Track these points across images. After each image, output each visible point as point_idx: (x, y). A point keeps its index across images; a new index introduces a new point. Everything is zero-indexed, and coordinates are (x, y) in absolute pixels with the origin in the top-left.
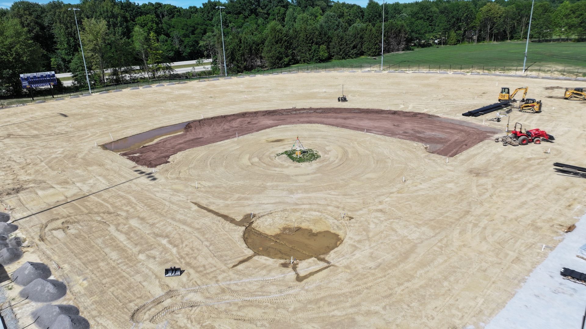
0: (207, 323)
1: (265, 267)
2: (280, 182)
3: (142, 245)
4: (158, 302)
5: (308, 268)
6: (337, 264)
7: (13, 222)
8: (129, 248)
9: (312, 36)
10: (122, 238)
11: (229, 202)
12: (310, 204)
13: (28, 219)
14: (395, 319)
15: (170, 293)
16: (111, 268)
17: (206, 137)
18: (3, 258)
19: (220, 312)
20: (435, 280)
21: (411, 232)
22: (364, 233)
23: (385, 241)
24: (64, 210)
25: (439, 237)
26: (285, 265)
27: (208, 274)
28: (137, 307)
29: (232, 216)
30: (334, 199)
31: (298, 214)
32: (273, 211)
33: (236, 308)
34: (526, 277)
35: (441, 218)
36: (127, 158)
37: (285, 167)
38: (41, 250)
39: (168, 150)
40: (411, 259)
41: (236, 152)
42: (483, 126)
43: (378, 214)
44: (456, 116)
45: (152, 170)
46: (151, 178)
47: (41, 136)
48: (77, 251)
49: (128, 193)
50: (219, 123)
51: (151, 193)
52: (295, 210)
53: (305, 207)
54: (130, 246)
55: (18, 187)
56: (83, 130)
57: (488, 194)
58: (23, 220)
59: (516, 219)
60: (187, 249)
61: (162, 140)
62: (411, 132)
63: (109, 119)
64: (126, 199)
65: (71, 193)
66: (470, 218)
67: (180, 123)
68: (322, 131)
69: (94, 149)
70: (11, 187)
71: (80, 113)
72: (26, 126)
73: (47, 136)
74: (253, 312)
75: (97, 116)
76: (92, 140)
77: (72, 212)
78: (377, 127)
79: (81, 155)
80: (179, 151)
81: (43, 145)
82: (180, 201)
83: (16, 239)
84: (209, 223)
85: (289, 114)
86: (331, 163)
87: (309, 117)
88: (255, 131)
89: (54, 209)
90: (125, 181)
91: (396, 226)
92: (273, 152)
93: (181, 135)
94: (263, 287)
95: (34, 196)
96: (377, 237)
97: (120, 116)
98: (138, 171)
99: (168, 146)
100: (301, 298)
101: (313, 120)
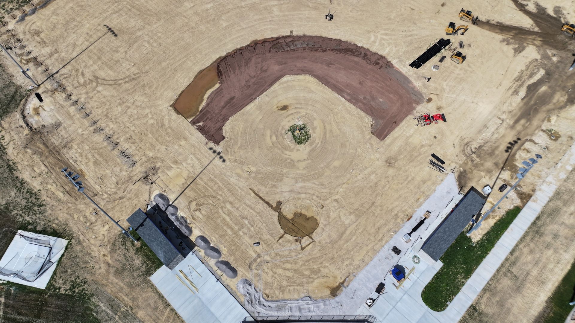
1: (289, 241)
2: (290, 168)
3: (238, 225)
4: (255, 260)
5: (305, 242)
6: (316, 241)
10: (228, 219)
11: (267, 190)
12: (306, 193)
15: (259, 256)
16: (231, 240)
17: (237, 95)
19: (277, 266)
20: (349, 251)
21: (347, 219)
22: (328, 219)
23: (335, 225)
24: (190, 193)
25: (357, 223)
26: (297, 241)
27: (269, 245)
28: (249, 263)
29: (271, 202)
30: (316, 189)
31: (300, 202)
32: (289, 199)
33: (282, 264)
34: (380, 250)
35: (361, 208)
36: (197, 129)
37: (292, 150)
38: (198, 227)
39: (218, 117)
40: (343, 238)
41: (261, 126)
42: (415, 90)
43: (335, 204)
44: (405, 66)
45: (218, 148)
46: (222, 160)
47: (120, 82)
48: (213, 228)
49: (215, 177)
50: (240, 67)
51: (227, 178)
52: (299, 199)
53: (303, 196)
54: (233, 225)
55: (153, 165)
56: (145, 73)
57: (388, 186)
58: (176, 202)
59: (392, 210)
60: (257, 229)
61: (208, 98)
62: (368, 97)
63: (153, 46)
64: (216, 183)
65: (185, 174)
66: (373, 208)
67: (211, 64)
68: (312, 92)
69: (171, 112)
70: (149, 166)
71: (122, 28)
72: (96, 58)
73: (124, 83)
74: (288, 266)
75: (140, 36)
76: (161, 95)
77: (195, 195)
78: (348, 86)
79: (166, 122)
80: (225, 119)
81: (132, 101)
82: (244, 187)
83: (182, 217)
84: (262, 209)
85: (289, 49)
86: (316, 146)
87: (303, 58)
88: (268, 87)
89: (185, 191)
90: (208, 163)
91: (341, 214)
92: (283, 128)
93: (219, 89)
94: (290, 253)
95: (168, 177)
96: (333, 222)
97: (160, 41)
98: (211, 149)
99: (217, 111)
100: (303, 259)
101: (306, 65)
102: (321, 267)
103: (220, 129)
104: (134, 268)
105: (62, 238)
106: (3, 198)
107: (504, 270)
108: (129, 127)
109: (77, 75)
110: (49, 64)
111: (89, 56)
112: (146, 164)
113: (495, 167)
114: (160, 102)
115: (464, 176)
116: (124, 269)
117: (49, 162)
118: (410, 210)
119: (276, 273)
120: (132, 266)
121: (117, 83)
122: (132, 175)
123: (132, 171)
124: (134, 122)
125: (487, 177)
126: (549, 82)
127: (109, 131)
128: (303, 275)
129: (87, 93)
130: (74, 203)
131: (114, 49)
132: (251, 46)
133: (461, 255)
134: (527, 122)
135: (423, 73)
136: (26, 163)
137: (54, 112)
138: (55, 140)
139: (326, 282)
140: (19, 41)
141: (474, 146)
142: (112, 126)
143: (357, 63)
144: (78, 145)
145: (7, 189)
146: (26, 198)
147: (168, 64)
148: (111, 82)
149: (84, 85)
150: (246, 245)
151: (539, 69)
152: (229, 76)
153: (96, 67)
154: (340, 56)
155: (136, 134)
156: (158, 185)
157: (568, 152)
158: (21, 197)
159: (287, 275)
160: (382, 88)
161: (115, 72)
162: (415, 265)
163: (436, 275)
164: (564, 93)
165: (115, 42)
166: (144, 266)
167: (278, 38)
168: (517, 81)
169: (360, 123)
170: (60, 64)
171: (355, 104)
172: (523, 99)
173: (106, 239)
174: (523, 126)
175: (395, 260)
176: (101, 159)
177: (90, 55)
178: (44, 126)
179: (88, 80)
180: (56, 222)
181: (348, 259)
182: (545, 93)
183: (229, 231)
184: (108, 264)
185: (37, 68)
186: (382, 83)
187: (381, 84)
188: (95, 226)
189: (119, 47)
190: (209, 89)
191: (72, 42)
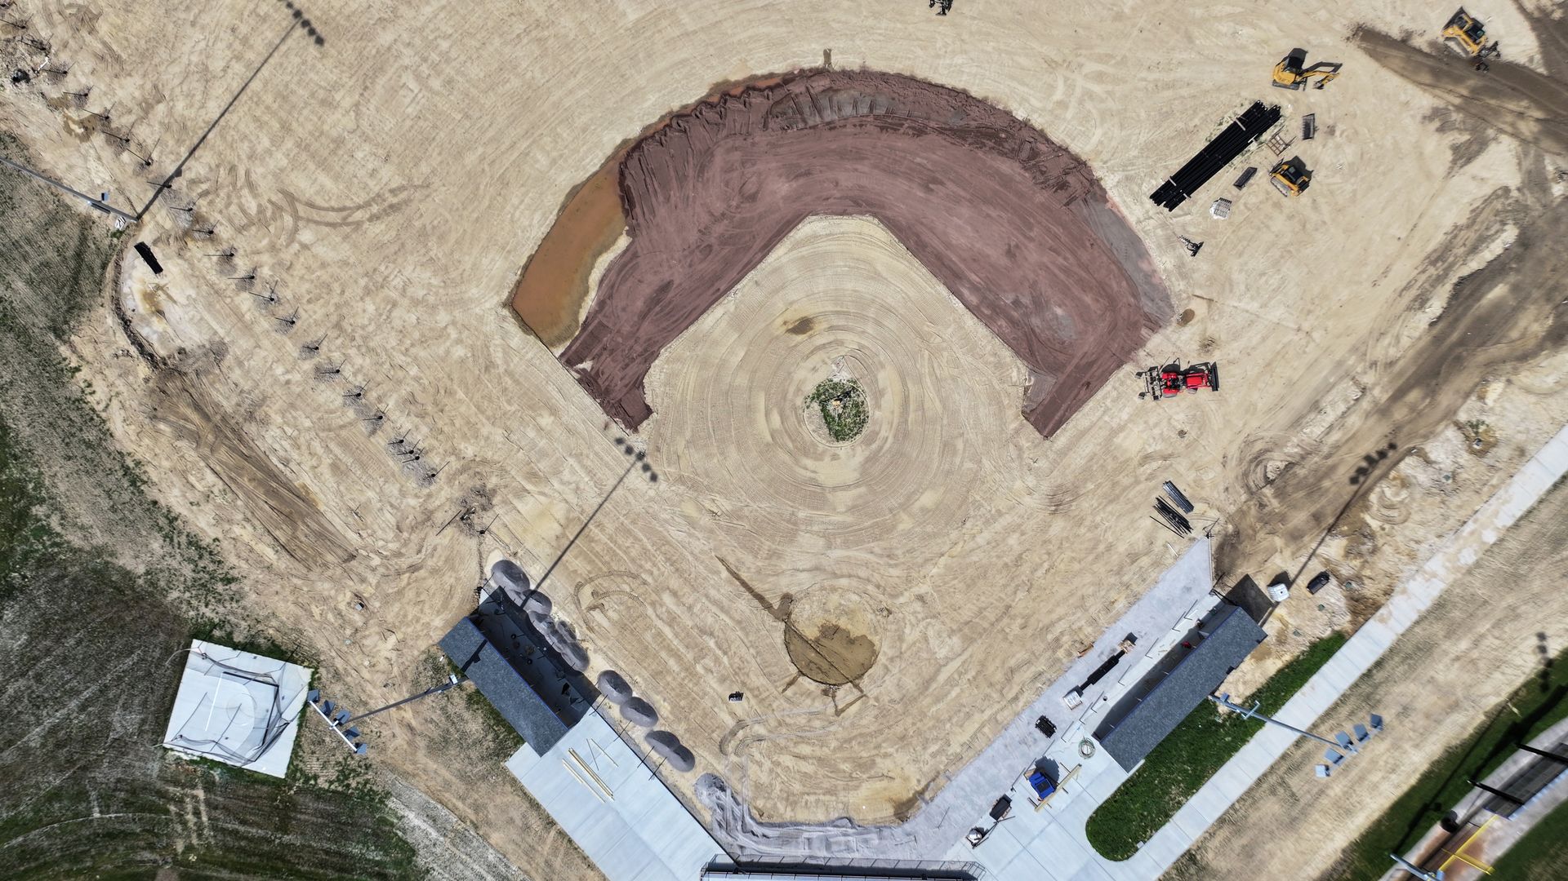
1: (809, 694)
2: (813, 508)
3: (693, 648)
4: (733, 733)
5: (845, 697)
6: (869, 694)
7: (539, 585)
10: (667, 631)
11: (759, 564)
12: (850, 576)
15: (740, 724)
19: (782, 749)
22: (898, 644)
25: (964, 657)
26: (825, 693)
27: (763, 699)
29: (767, 596)
30: (876, 566)
31: (835, 598)
35: (977, 620)
36: (580, 381)
37: (819, 457)
38: (601, 650)
39: (631, 348)
40: (931, 690)
41: (742, 380)
42: (1155, 281)
43: (918, 606)
44: (1137, 199)
45: (638, 441)
46: (649, 474)
47: (358, 215)
48: (637, 655)
49: (634, 522)
50: (682, 179)
51: (662, 526)
52: (834, 589)
53: (844, 582)
54: (682, 650)
55: (478, 483)
56: (422, 187)
57: (1046, 566)
58: (545, 585)
59: (1047, 629)
60: (737, 660)
61: (601, 282)
62: (1026, 300)
63: (431, 90)
64: (637, 539)
65: (559, 511)
66: (1006, 620)
67: (603, 166)
68: (876, 276)
69: (505, 325)
70: (470, 484)
71: (333, 13)
72: (276, 126)
73: (370, 220)
74: (805, 749)
75: (389, 49)
76: (475, 267)
77: (589, 568)
78: (976, 259)
79: (498, 357)
80: (650, 355)
81: (398, 282)
82: (702, 552)
83: (563, 624)
84: (748, 612)
85: (818, 119)
86: (881, 448)
87: (859, 156)
88: (760, 255)
89: (564, 558)
90: (615, 482)
91: (931, 633)
92: (798, 390)
93: (629, 255)
94: (809, 721)
95: (518, 517)
96: (909, 653)
97: (449, 70)
98: (619, 441)
99: (626, 329)
100: (839, 736)
101: (864, 182)
102: (877, 755)
103: (638, 384)
104: (470, 741)
105: (295, 662)
106: (137, 557)
107: (1272, 779)
108: (404, 365)
109: (234, 184)
110: (150, 142)
111: (256, 119)
112: (463, 478)
113: (1313, 523)
114: (474, 292)
115: (1233, 546)
116: (446, 741)
117: (221, 462)
118: (1089, 630)
119: (779, 764)
120: (464, 735)
121: (350, 220)
122: (430, 507)
123: (429, 496)
124: (413, 351)
125: (1287, 553)
126: (1518, 271)
127: (355, 374)
128: (835, 770)
129: (273, 248)
130: (305, 578)
131: (321, 94)
132: (711, 106)
133: (1186, 742)
134: (1424, 398)
135: (1184, 226)
136: (166, 464)
137: (200, 307)
138: (223, 398)
139: (885, 789)
140: (41, 47)
141: (1275, 463)
142: (359, 361)
143: (1006, 181)
144: (283, 413)
145: (139, 533)
146: (190, 560)
147: (482, 159)
148: (333, 217)
149: (260, 221)
150: (712, 698)
151: (1503, 223)
152: (653, 212)
153: (280, 159)
154: (963, 150)
155: (424, 390)
156: (497, 539)
157: (1501, 492)
158: (178, 557)
159: (804, 770)
160: (1066, 271)
161: (337, 178)
162: (1082, 760)
163: (1124, 784)
164: (1548, 308)
165: (323, 69)
166: (490, 737)
167: (788, 79)
168: (1433, 263)
169: (995, 382)
170: (179, 142)
171: (987, 321)
172: (1432, 324)
173: (396, 671)
174: (1413, 408)
175: (1042, 747)
176: (348, 460)
177: (258, 114)
178: (181, 351)
179: (269, 206)
180: (274, 623)
181: (937, 739)
182: (1498, 306)
183: (672, 663)
184: (411, 728)
185: (118, 155)
186: (1068, 255)
187: (1065, 259)
188: (364, 637)
189: (335, 87)
190: (600, 253)
191: (195, 59)
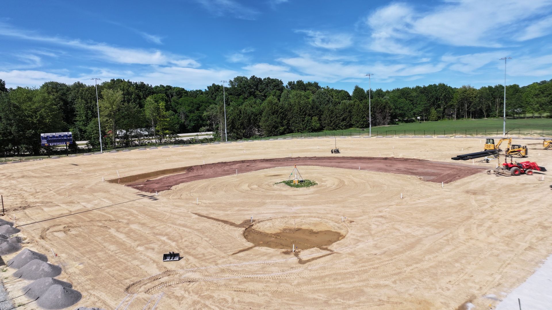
0: (206, 293)
2: (278, 199)
3: (141, 241)
5: (310, 254)
6: (340, 252)
7: (17, 227)
8: (128, 243)
9: (305, 109)
10: (121, 236)
11: (229, 213)
13: (31, 225)
14: (408, 290)
16: (108, 256)
17: (207, 174)
18: (2, 249)
20: (445, 263)
21: (414, 230)
22: (366, 231)
23: (389, 236)
24: (67, 219)
25: (444, 234)
26: (286, 253)
28: (132, 283)
29: (231, 221)
30: (333, 210)
31: (298, 220)
32: (273, 218)
33: (236, 283)
34: (543, 260)
37: (284, 191)
40: (417, 248)
41: (236, 183)
46: (153, 199)
47: (53, 176)
48: (76, 245)
49: (131, 208)
50: (219, 167)
51: (153, 208)
52: (295, 217)
61: (165, 177)
64: (128, 212)
67: (183, 167)
69: (101, 183)
74: (255, 286)
75: (106, 164)
77: (75, 220)
79: (87, 187)
81: (54, 181)
82: (180, 212)
84: (209, 226)
86: (327, 188)
88: (254, 171)
90: (128, 201)
91: (399, 227)
92: (271, 182)
93: (184, 174)
94: (264, 268)
96: (380, 234)
98: (140, 195)
100: (305, 275)
102: (366, 286)
103: (169, 186)
119: (209, 298)
148: (40, 177)
150: (142, 261)
153: (32, 174)
160: (421, 166)
183: (112, 248)
189: (76, 168)
190: (169, 174)
